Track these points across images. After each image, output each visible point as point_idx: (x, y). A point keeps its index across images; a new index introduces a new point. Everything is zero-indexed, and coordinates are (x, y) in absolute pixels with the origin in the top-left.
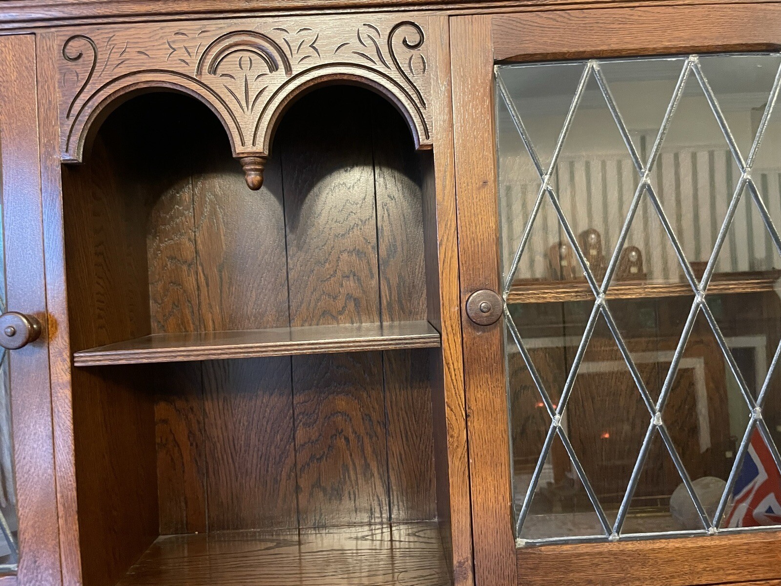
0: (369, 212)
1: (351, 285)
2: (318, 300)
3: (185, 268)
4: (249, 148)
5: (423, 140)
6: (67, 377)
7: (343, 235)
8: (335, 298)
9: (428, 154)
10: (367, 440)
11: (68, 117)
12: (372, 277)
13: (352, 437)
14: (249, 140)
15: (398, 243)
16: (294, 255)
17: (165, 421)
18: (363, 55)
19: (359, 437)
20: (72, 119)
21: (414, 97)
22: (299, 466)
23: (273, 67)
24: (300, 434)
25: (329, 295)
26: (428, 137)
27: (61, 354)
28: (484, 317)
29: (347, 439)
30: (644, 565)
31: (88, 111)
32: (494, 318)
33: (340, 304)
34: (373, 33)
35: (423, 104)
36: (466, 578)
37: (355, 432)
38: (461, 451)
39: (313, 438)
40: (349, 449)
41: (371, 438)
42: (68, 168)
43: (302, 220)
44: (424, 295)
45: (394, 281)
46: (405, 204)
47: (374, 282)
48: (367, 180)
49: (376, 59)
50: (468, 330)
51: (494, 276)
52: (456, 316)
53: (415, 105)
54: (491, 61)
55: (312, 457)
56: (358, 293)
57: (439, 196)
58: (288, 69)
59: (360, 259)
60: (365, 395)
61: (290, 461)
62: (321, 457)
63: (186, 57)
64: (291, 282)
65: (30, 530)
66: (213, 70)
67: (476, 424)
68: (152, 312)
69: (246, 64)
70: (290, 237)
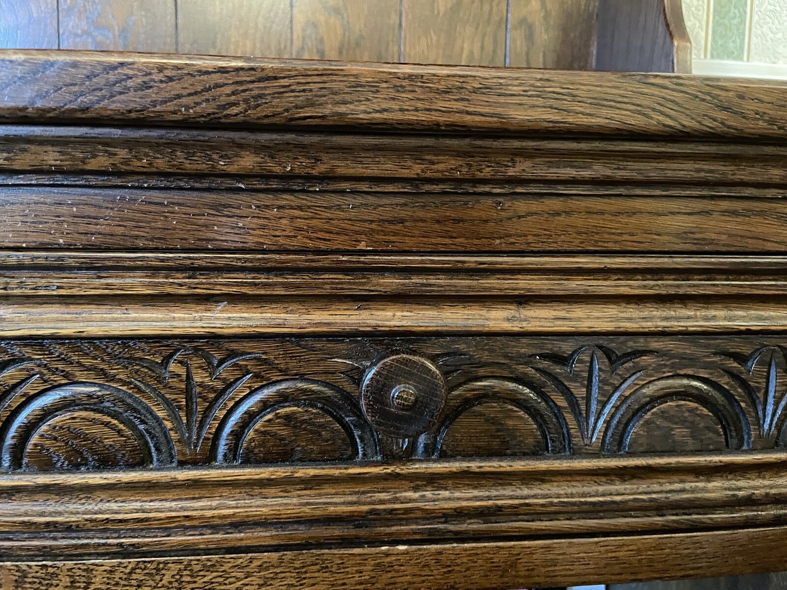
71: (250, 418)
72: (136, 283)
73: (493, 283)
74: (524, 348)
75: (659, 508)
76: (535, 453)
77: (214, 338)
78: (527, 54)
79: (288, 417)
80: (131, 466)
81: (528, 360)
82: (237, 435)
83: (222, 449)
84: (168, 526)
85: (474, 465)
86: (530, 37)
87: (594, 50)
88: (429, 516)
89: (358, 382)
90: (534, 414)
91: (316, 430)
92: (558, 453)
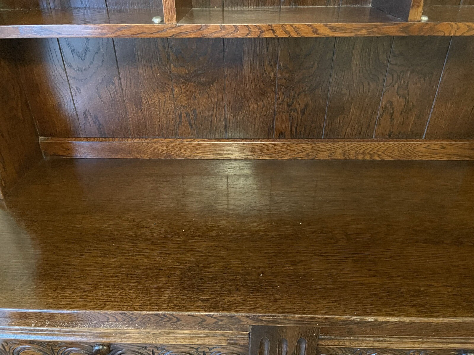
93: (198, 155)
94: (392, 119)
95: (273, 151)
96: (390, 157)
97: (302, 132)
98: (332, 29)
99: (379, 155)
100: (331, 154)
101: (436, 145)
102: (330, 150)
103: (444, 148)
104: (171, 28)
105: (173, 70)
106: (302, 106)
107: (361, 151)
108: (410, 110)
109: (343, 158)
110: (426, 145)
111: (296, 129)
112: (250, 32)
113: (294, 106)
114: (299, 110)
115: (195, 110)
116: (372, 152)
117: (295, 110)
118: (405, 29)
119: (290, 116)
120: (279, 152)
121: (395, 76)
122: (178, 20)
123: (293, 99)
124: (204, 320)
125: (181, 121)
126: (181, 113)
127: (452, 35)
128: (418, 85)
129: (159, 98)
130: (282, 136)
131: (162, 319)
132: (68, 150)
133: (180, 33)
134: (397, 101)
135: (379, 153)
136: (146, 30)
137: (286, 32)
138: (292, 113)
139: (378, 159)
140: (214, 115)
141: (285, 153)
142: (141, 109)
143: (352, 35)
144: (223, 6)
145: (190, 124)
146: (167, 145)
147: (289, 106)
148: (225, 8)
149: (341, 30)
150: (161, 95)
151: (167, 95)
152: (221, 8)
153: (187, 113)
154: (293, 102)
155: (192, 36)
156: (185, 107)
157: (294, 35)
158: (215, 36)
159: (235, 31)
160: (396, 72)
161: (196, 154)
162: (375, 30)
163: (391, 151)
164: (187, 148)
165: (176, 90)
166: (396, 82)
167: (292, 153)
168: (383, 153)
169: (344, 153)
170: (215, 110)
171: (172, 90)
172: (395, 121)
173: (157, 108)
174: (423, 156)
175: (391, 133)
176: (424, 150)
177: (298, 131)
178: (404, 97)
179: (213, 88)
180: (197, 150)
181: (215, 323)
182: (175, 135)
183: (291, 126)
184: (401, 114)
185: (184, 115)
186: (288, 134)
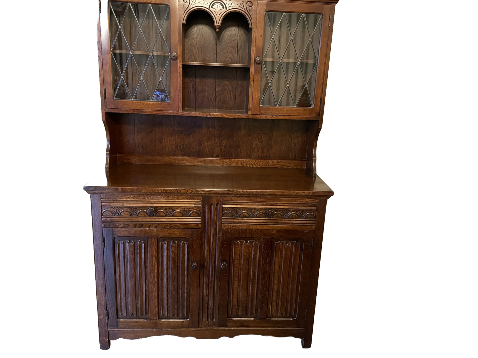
0: (236, 38)
1: (231, 55)
2: (223, 58)
3: (193, 47)
4: (218, 24)
5: (251, 26)
6: (181, 66)
7: (230, 43)
8: (227, 58)
9: (251, 28)
10: (231, 92)
11: (184, 14)
12: (236, 54)
13: (228, 90)
14: (218, 22)
15: (243, 46)
16: (218, 46)
17: (187, 83)
18: (241, 7)
19: (230, 91)
20: (184, 15)
21: (250, 17)
22: (216, 96)
23: (223, 8)
24: (217, 89)
25: (226, 57)
26: (252, 25)
27: (180, 61)
28: (258, 62)
29: (227, 91)
30: (282, 111)
31: (188, 13)
32: (260, 62)
33: (228, 59)
34: (243, 3)
35: (251, 18)
36: (250, 110)
37: (229, 89)
38: (252, 87)
39: (220, 90)
40: (227, 93)
41: (232, 91)
42: (183, 24)
43: (221, 37)
44: (247, 59)
45: (241, 55)
46: (245, 36)
47: (236, 55)
48: (237, 30)
49: (243, 8)
50: (255, 65)
51: (261, 55)
52: (253, 62)
53: (250, 18)
54: (265, 11)
55: (219, 94)
56: (232, 57)
57: (253, 38)
58: (226, 9)
59: (233, 49)
60: (232, 81)
61: (214, 95)
62: (221, 95)
63: (207, 4)
64: (217, 53)
65: (173, 95)
66: (212, 7)
67: (255, 83)
68: (186, 57)
69: (218, 7)
70: (218, 42)
71: (257, 214)
72: (250, 204)
73: (278, 204)
74: (280, 209)
75: (292, 223)
76: (281, 218)
77: (255, 208)
78: (295, 148)
79: (261, 214)
80: (248, 218)
81: (281, 210)
82: (257, 215)
83: (255, 216)
84: (251, 222)
85: (276, 219)
86: (295, 145)
87: (307, 148)
88: (272, 223)
89: (267, 212)
90: (281, 215)
91: (263, 215)
92: (283, 218)
93: (183, 163)
94: (258, 151)
95: (214, 162)
96: (259, 166)
97: (225, 155)
98: (227, 115)
99: (255, 165)
100: (237, 164)
101: (275, 161)
102: (236, 162)
103: (279, 162)
104: (180, 113)
105: (176, 129)
106: (225, 144)
107: (248, 163)
108: (264, 147)
109: (242, 166)
110: (272, 161)
111: (223, 153)
112: (204, 115)
113: (221, 144)
114: (224, 146)
115: (183, 144)
116: (252, 164)
117: (222, 146)
118: (247, 116)
119: (220, 148)
120: (216, 163)
121: (257, 134)
122: (182, 111)
123: (221, 141)
124: (188, 191)
125: (177, 149)
126: (178, 145)
127: (261, 118)
128: (265, 138)
129: (170, 139)
130: (217, 156)
131: (175, 191)
132: (129, 159)
133: (183, 114)
134: (259, 144)
135: (255, 164)
136: (172, 113)
137: (214, 116)
138: (221, 147)
139: (255, 166)
140: (191, 147)
141: (219, 163)
142: (162, 144)
143: (233, 117)
144: (196, 108)
145: (181, 150)
146: (171, 158)
147: (220, 144)
148: (196, 109)
149: (230, 116)
150: (171, 138)
151: (173, 138)
152: (195, 109)
153: (180, 146)
154: (221, 142)
155: (186, 115)
156: (179, 143)
157: (216, 116)
158: (193, 115)
159: (199, 115)
160: (257, 133)
161: (182, 163)
162: (239, 116)
163: (259, 163)
164: (179, 160)
165: (177, 137)
166: (257, 137)
167: (221, 163)
168: (257, 164)
169: (242, 164)
170: (191, 144)
171: (175, 136)
172: (259, 151)
173: (168, 143)
174: (272, 166)
175: (259, 156)
176: (272, 163)
177: (224, 154)
178: (261, 142)
179: (191, 136)
180: (183, 161)
181: (191, 192)
182: (175, 155)
183: (221, 152)
184: (261, 148)
185: (179, 146)
186: (220, 155)
